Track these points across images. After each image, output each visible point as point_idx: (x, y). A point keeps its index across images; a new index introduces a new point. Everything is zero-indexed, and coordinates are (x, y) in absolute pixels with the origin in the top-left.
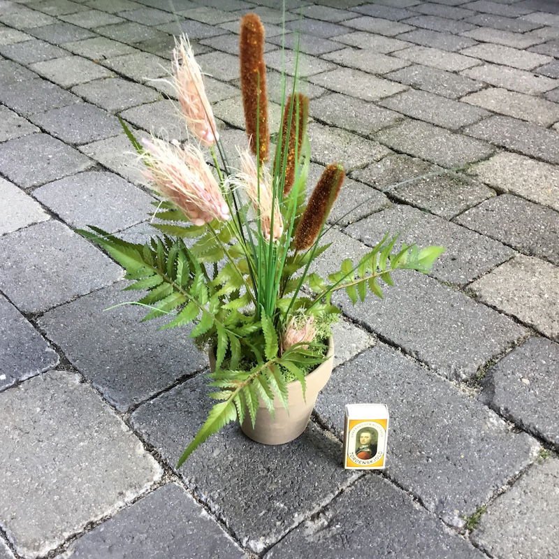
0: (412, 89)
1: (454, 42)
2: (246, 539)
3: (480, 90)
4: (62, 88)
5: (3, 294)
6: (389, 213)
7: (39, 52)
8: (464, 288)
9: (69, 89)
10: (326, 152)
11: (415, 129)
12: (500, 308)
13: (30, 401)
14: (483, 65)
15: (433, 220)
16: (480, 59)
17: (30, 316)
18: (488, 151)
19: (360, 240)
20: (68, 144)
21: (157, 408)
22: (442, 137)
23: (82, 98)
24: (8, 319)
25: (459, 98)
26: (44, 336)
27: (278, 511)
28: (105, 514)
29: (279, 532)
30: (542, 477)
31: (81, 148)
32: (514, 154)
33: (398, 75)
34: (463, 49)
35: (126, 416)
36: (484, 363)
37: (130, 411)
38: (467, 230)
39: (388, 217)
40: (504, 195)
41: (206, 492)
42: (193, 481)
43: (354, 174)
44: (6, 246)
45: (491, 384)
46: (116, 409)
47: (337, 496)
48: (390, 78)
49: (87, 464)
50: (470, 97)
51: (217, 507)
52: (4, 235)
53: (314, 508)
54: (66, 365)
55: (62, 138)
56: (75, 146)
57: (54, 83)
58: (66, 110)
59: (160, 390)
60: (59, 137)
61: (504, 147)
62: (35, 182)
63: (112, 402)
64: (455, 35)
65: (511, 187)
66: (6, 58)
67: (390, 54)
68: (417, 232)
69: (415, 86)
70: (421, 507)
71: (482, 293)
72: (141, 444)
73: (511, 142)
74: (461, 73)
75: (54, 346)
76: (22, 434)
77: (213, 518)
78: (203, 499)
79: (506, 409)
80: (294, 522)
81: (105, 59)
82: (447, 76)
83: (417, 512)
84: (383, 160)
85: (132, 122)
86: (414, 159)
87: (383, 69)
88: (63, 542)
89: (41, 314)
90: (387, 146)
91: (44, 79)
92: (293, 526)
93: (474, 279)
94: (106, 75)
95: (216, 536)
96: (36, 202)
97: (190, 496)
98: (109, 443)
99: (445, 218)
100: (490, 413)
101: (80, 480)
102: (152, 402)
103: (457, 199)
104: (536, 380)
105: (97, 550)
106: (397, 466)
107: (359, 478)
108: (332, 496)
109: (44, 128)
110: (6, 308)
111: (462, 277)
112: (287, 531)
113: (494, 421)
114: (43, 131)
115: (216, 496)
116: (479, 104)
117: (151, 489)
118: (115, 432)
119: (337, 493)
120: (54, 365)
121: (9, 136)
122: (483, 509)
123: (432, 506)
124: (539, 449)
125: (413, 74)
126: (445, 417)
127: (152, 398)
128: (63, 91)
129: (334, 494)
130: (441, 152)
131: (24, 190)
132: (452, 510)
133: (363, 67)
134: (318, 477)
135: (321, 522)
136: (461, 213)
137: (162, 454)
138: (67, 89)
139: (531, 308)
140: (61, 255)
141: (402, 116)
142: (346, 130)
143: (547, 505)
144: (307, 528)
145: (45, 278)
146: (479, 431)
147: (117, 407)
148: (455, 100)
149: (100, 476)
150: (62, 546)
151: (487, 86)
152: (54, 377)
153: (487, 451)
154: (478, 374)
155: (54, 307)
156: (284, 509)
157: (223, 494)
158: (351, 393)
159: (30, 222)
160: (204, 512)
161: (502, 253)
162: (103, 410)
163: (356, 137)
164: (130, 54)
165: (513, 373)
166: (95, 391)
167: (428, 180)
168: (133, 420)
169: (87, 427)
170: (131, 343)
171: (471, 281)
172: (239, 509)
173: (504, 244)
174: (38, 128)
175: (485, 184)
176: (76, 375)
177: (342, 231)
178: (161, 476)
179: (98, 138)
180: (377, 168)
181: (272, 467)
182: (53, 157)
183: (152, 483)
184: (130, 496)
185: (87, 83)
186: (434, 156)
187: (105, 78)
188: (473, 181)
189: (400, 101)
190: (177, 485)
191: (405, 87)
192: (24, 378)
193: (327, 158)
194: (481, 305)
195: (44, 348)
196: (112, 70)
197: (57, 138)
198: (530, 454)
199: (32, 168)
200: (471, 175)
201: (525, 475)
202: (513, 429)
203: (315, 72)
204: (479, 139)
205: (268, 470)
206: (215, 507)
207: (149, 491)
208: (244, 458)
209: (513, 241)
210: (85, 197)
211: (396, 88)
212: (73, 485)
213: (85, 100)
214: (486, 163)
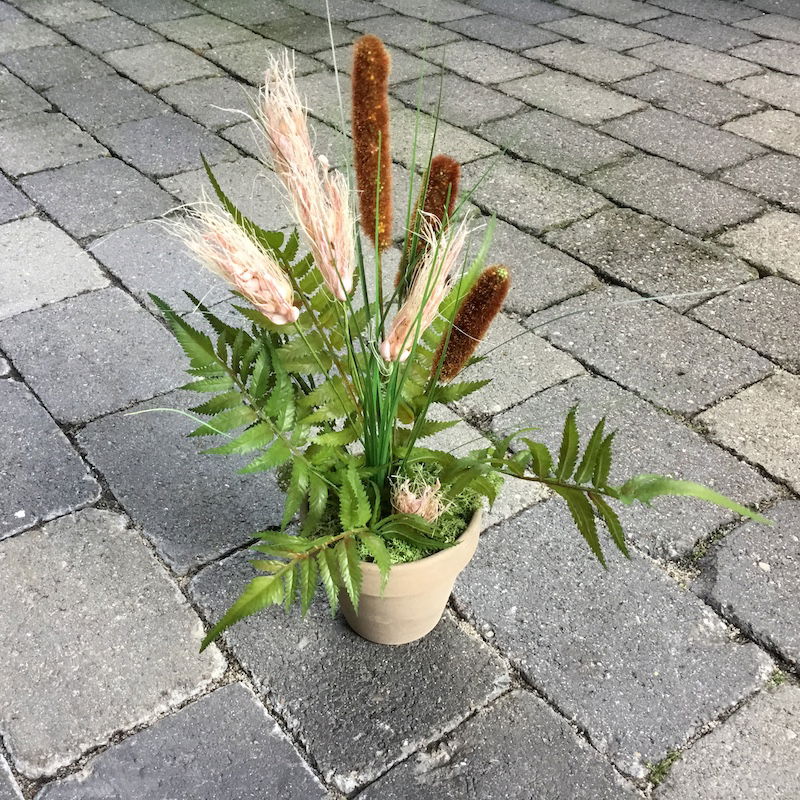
0: (653, 108)
1: (724, 37)
2: (331, 773)
3: (754, 113)
4: (146, 90)
5: (34, 393)
6: (594, 298)
7: (119, 35)
8: (690, 418)
9: (155, 92)
10: (512, 201)
11: (648, 169)
12: (740, 452)
13: (54, 550)
14: (764, 73)
15: (657, 313)
16: (760, 65)
17: (67, 427)
18: (752, 208)
19: (546, 338)
20: (145, 175)
21: (227, 573)
22: (687, 184)
23: (173, 106)
24: (36, 430)
25: (721, 124)
26: (83, 458)
27: (381, 736)
28: (140, 721)
29: (378, 765)
30: (769, 712)
31: (163, 182)
32: (792, 215)
33: (634, 86)
34: (735, 47)
35: (184, 581)
36: (706, 534)
37: (190, 574)
38: (706, 330)
39: (591, 305)
40: (770, 279)
41: (283, 700)
42: (266, 682)
43: (550, 237)
44: (45, 322)
45: (712, 567)
46: (171, 570)
47: (468, 719)
48: (621, 89)
49: (122, 647)
50: (738, 123)
51: (296, 722)
52: (44, 306)
53: (432, 734)
54: (109, 501)
55: (137, 166)
56: (155, 178)
57: (135, 82)
58: (148, 123)
59: (235, 547)
60: (134, 164)
61: (779, 204)
62: (94, 230)
63: (167, 560)
64: (728, 25)
65: (781, 267)
66: (73, 43)
67: (625, 52)
68: (632, 329)
69: (657, 104)
70: (587, 745)
71: (718, 427)
72: (201, 623)
73: (790, 197)
74: (728, 85)
75: (96, 472)
76: (39, 597)
77: (289, 738)
78: (277, 710)
79: (730, 607)
80: (401, 752)
81: (211, 47)
82: (706, 89)
83: (580, 751)
84: (596, 216)
85: (239, 145)
86: (641, 216)
87: (613, 75)
88: (78, 757)
89: (83, 426)
90: (605, 196)
91: (123, 75)
92: (400, 759)
93: (709, 406)
94: (209, 73)
95: (290, 765)
96: (91, 260)
97: (260, 704)
98: (156, 620)
99: (676, 310)
100: (705, 612)
101: (110, 670)
102: (221, 564)
103: (698, 281)
104: (780, 565)
105: (124, 771)
106: (558, 681)
107: (503, 695)
108: (461, 719)
109: (114, 149)
110: (35, 413)
111: (691, 402)
112: (390, 765)
113: (711, 622)
114: (113, 154)
115: (297, 707)
116: (750, 135)
117: (207, 689)
118: (167, 604)
119: (467, 714)
120: (92, 500)
121: (65, 160)
122: (677, 754)
123: (602, 744)
124: (770, 670)
125: (657, 84)
126: (637, 613)
127: (223, 557)
128: (147, 95)
129: (463, 716)
130: (683, 207)
131: (78, 241)
132: (631, 753)
133: (584, 71)
134: (443, 690)
135: (441, 756)
136: (701, 303)
137: (228, 640)
138: (152, 93)
139: (787, 456)
140: (118, 340)
141: (632, 149)
142: (545, 167)
143: (772, 755)
144: (419, 762)
145: (93, 372)
146: (685, 638)
147: (173, 568)
148: (713, 126)
149: (139, 666)
150: (77, 762)
151: (766, 107)
152: (90, 518)
153: (694, 668)
154: (696, 551)
155: (102, 416)
156: (389, 733)
157: (306, 705)
158: (505, 568)
159: (81, 289)
160: (277, 729)
161: (753, 367)
162: (152, 570)
163: (560, 179)
164: (248, 41)
165: (747, 553)
166: (145, 542)
167: (658, 250)
168: (192, 589)
169: (129, 594)
170: (201, 475)
171: (703, 408)
172: (326, 728)
173: (760, 354)
174: (105, 149)
175: (743, 260)
176: (122, 517)
177: (521, 323)
178: (223, 671)
179: (189, 168)
180: (585, 227)
181: (379, 669)
182: (122, 194)
183: (210, 681)
184: (177, 698)
185: (181, 83)
186: (671, 213)
187: (207, 77)
188: (726, 254)
189: (631, 126)
190: (243, 686)
191: (640, 104)
192: (50, 516)
193: (512, 210)
194: (713, 446)
195: (82, 475)
196: (218, 66)
197: (130, 165)
198: (757, 677)
199: (92, 210)
200: (725, 245)
201: (744, 708)
202: (737, 636)
203: (511, 77)
204: (744, 190)
205: (374, 673)
206: (294, 723)
207: (204, 692)
208: (342, 654)
209: (773, 350)
210: (161, 256)
211: (629, 105)
212: (100, 678)
213: (175, 109)
214: (750, 228)
